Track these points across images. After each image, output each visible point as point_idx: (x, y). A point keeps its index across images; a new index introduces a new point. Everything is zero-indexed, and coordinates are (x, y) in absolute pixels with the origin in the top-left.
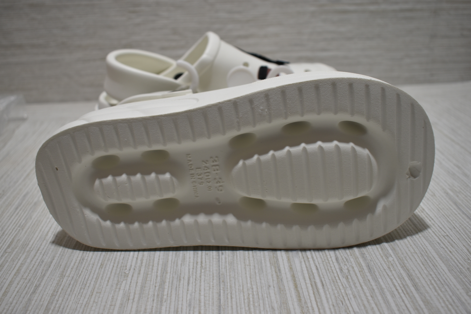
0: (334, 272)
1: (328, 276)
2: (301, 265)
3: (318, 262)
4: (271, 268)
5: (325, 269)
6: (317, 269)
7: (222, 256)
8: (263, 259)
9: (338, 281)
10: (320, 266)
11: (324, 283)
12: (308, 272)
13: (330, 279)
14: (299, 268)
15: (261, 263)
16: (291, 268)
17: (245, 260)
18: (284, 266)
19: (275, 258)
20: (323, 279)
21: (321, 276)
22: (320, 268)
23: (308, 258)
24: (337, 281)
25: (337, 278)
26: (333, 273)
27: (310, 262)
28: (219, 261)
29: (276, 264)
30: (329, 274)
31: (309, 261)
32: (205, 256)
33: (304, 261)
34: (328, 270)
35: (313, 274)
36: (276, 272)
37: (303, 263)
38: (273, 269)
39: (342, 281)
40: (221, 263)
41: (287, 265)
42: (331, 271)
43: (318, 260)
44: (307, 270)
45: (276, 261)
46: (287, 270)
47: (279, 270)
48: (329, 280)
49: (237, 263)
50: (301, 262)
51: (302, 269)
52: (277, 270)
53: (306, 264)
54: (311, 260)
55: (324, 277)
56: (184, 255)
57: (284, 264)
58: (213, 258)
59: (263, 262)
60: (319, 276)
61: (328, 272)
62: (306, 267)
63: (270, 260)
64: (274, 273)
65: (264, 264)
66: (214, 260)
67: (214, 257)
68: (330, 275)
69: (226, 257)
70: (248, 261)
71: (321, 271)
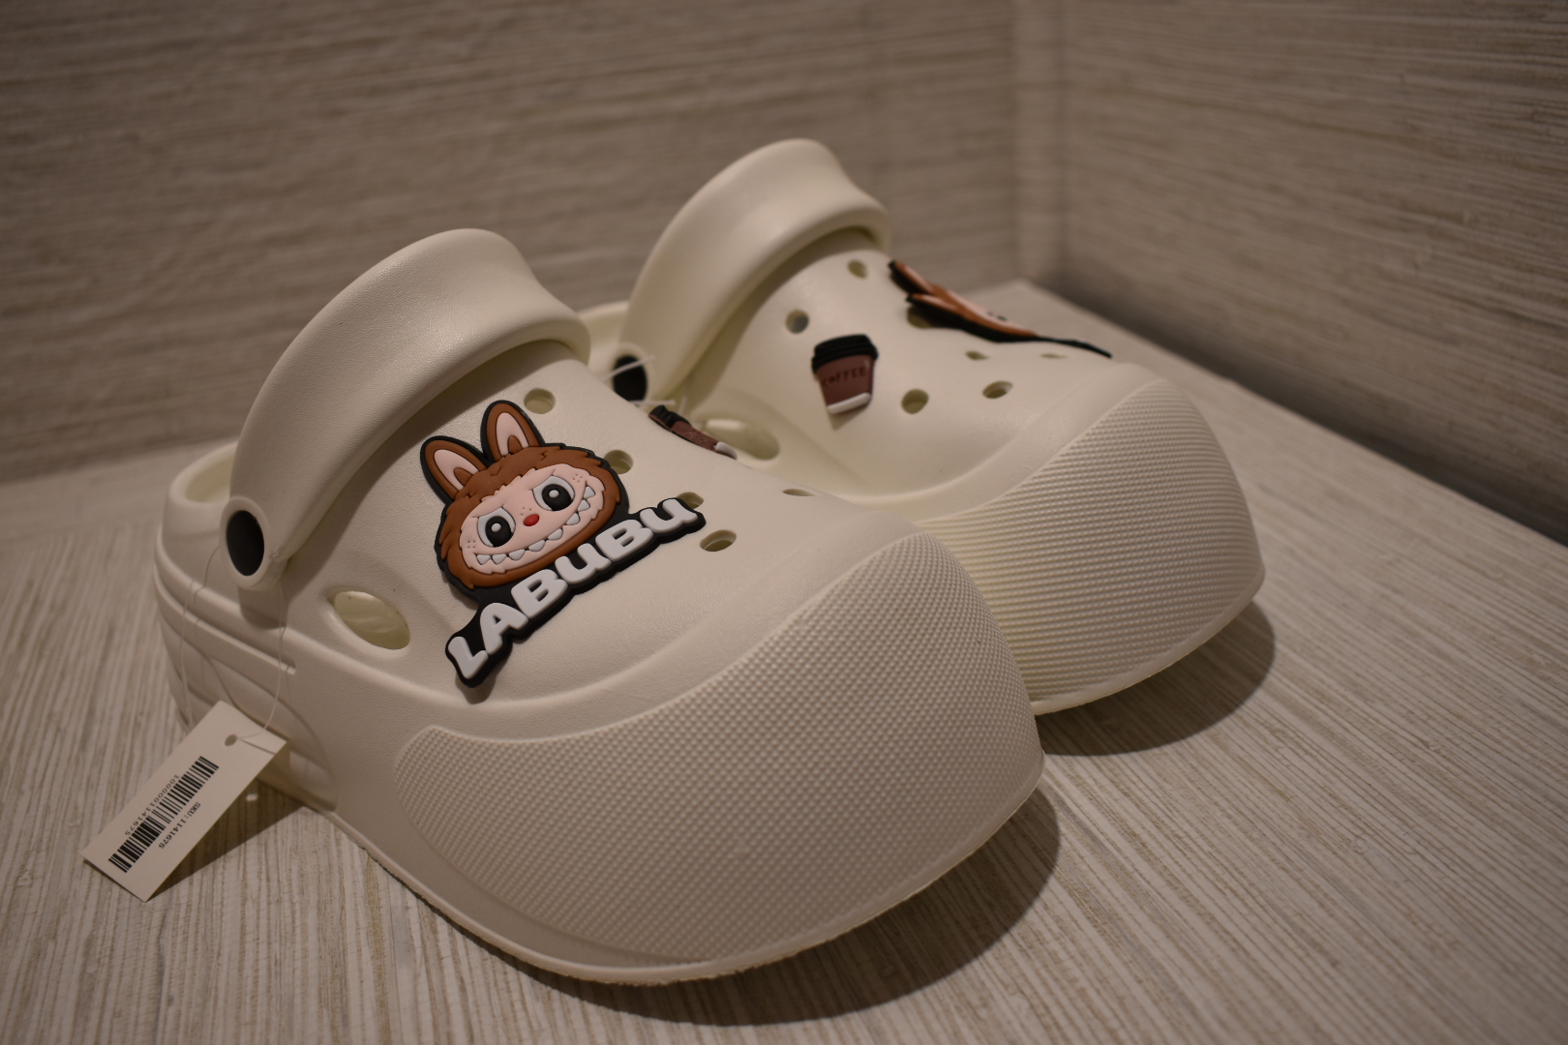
0: (512, 989)
1: (491, 1004)
2: (415, 987)
3: (469, 963)
4: (320, 1017)
5: (487, 985)
6: (463, 989)
7: (167, 1010)
8: (298, 991)
9: (521, 1015)
10: (472, 977)
11: (476, 1030)
12: (432, 1004)
13: (497, 1012)
14: (406, 999)
15: (291, 1006)
16: (382, 1004)
17: (239, 1008)
18: (362, 1001)
19: (337, 981)
20: (474, 1019)
21: (472, 1008)
22: (473, 983)
23: (440, 959)
24: (515, 1017)
25: (518, 1006)
26: (509, 991)
27: (445, 971)
28: (155, 1030)
29: (338, 1001)
30: (495, 999)
31: (441, 968)
32: (112, 1023)
33: (428, 972)
34: (496, 984)
35: (447, 1009)
36: (333, 1028)
37: (423, 976)
38: (326, 1020)
39: (531, 1013)
40: (159, 1035)
41: (370, 993)
42: (504, 985)
43: (468, 959)
44: (432, 999)
45: (338, 991)
46: (369, 1013)
47: (345, 1018)
48: (494, 1016)
49: (213, 1024)
50: (416, 977)
51: (416, 1000)
52: (339, 1018)
53: (430, 981)
54: (448, 963)
55: (478, 1012)
56: (42, 1032)
57: (362, 996)
58: (136, 1024)
59: (298, 1001)
60: (466, 1010)
61: (493, 991)
62: (431, 989)
63: (320, 990)
64: (327, 1032)
65: (298, 1010)
66: (141, 1029)
67: (142, 1019)
68: (500, 999)
69: (180, 1011)
70: (248, 1009)
71: (474, 992)
